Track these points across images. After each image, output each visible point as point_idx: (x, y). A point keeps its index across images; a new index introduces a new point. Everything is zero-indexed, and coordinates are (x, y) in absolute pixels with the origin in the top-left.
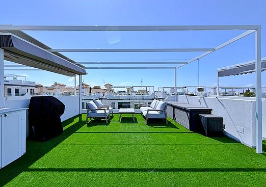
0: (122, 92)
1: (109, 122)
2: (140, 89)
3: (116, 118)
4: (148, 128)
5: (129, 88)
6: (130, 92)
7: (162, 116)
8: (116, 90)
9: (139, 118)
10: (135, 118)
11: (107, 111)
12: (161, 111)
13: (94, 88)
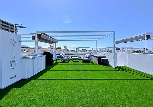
0: (73, 50)
1: (68, 62)
2: (83, 49)
3: (71, 61)
4: (83, 63)
5: (77, 49)
6: (77, 51)
7: (89, 60)
8: (70, 50)
9: (80, 61)
10: (79, 61)
11: (68, 58)
12: (88, 58)
13: (57, 48)
